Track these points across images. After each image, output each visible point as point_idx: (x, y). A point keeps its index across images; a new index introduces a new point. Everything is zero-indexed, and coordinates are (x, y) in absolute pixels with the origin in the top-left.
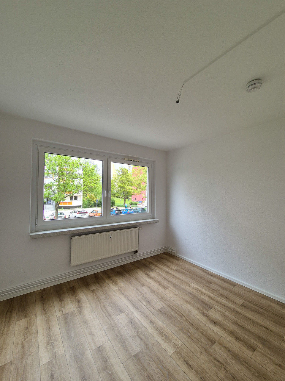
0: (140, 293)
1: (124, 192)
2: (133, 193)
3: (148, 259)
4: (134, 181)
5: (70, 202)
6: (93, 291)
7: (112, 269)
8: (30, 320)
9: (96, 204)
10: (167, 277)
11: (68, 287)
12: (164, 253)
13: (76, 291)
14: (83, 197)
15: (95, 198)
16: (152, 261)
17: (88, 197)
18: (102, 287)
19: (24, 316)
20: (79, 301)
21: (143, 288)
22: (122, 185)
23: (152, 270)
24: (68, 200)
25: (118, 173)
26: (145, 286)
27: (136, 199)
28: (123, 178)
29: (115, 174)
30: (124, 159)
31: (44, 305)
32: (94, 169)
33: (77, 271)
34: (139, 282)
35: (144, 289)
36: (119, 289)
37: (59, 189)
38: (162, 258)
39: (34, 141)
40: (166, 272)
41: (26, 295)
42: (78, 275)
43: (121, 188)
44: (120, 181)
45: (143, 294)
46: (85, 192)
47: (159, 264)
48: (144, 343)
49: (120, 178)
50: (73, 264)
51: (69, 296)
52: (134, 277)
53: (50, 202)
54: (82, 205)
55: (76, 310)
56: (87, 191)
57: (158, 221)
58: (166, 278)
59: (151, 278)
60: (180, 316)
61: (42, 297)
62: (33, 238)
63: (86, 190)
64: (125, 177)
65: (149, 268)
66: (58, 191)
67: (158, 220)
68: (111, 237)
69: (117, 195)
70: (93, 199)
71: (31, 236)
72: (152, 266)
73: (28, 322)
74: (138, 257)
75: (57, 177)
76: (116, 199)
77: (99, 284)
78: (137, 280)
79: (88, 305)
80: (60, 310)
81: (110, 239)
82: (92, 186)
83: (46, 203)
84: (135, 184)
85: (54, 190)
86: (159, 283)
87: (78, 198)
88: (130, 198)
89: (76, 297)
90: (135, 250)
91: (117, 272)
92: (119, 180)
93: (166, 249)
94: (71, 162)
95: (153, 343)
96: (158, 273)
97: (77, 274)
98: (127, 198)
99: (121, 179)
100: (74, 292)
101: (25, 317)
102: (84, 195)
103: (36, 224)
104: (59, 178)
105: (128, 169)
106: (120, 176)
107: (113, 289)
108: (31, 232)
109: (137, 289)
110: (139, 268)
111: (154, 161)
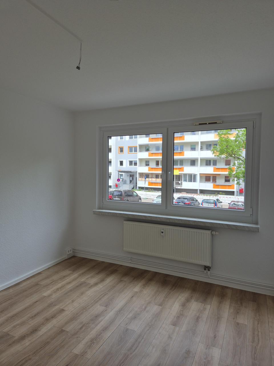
48: (78, 331)
60: (131, 348)
95: (80, 337)
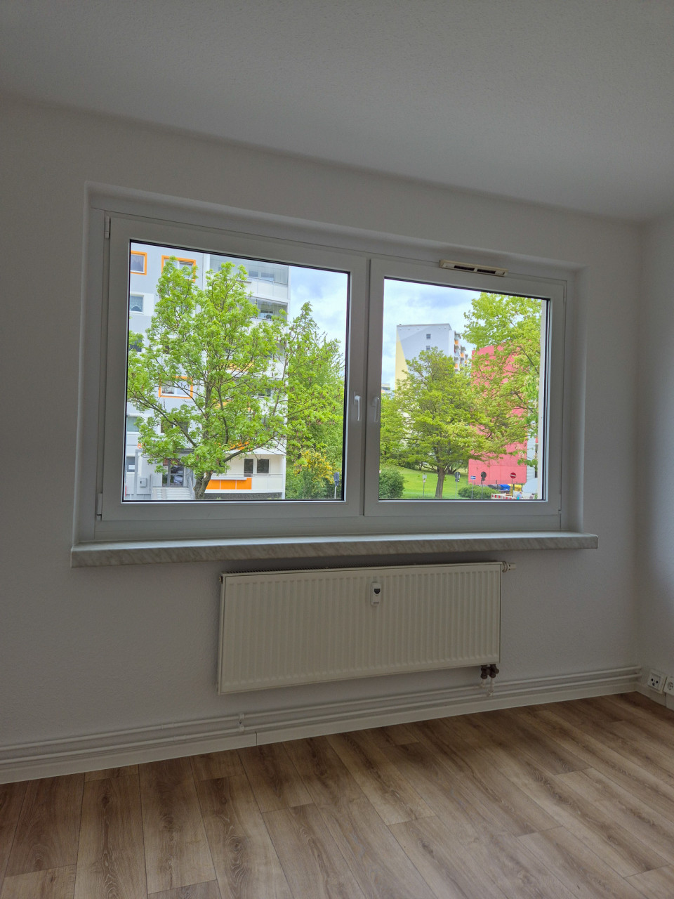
0: (510, 864)
1: (437, 448)
2: (471, 453)
3: (547, 714)
4: (478, 402)
5: (245, 478)
6: (300, 811)
7: (383, 733)
8: (52, 880)
9: (333, 489)
10: (646, 810)
11: (204, 777)
12: (623, 697)
13: (232, 799)
14: (290, 462)
15: (330, 467)
16: (566, 725)
17: (304, 461)
18: (335, 800)
19: (34, 862)
20: (238, 845)
21: (526, 839)
22: (429, 421)
23: (567, 765)
24: (235, 471)
25: (416, 374)
26: (536, 835)
27: (484, 475)
28: (434, 393)
29: (405, 377)
30: (439, 265)
31: (106, 833)
32: (325, 356)
33: (242, 717)
34: (506, 810)
35: (531, 848)
36: (413, 823)
37: (207, 427)
38: (616, 718)
39: (93, 196)
40: (641, 784)
41: (55, 781)
42: (243, 733)
43: (427, 429)
44: (421, 406)
45: (527, 871)
46: (295, 442)
47: (603, 743)
49: (424, 394)
50: (227, 685)
51: (203, 816)
52: (480, 782)
53: (180, 479)
54: (283, 491)
55: (223, 881)
56: (300, 439)
57: (593, 543)
58: (644, 815)
59: (561, 799)
61: (106, 800)
62: (82, 563)
63: (299, 435)
64: (442, 389)
65: (554, 753)
66: (205, 435)
67: (595, 540)
68: (377, 591)
69: (411, 459)
70: (325, 469)
71: (75, 554)
72: (567, 747)
73: (43, 889)
74: (498, 697)
75: (202, 390)
76: (405, 473)
77: (325, 785)
78: (495, 799)
79: (276, 870)
80: (163, 868)
81: (376, 598)
82: (320, 420)
83: (169, 479)
84: (483, 415)
85: (193, 434)
86: (609, 834)
87: (272, 467)
88: (461, 471)
89: (227, 825)
90: (486, 660)
91: (404, 748)
92: (418, 401)
93: (637, 679)
94: (248, 334)
96: (599, 781)
97: (242, 729)
98: (451, 472)
99: (428, 397)
100: (223, 802)
101: (39, 866)
102: (293, 456)
103: (96, 515)
104: (209, 391)
105: (456, 359)
106: (422, 385)
107: (386, 821)
108: (80, 542)
109: (495, 841)
110: (501, 745)
111: (576, 273)
